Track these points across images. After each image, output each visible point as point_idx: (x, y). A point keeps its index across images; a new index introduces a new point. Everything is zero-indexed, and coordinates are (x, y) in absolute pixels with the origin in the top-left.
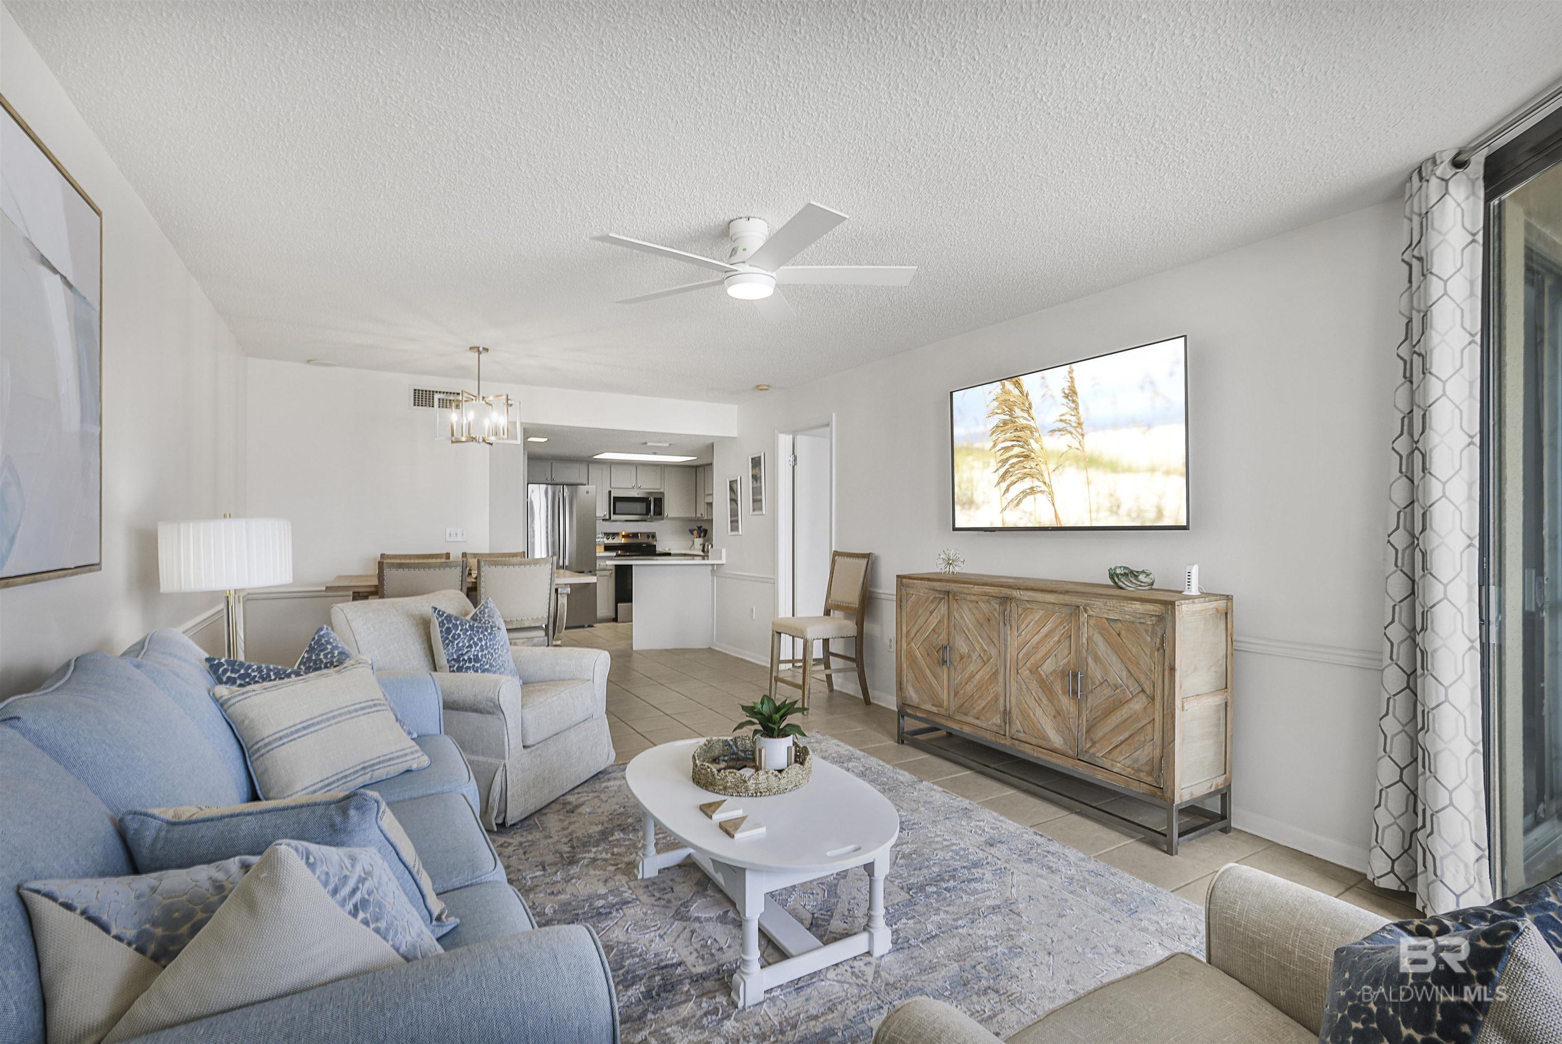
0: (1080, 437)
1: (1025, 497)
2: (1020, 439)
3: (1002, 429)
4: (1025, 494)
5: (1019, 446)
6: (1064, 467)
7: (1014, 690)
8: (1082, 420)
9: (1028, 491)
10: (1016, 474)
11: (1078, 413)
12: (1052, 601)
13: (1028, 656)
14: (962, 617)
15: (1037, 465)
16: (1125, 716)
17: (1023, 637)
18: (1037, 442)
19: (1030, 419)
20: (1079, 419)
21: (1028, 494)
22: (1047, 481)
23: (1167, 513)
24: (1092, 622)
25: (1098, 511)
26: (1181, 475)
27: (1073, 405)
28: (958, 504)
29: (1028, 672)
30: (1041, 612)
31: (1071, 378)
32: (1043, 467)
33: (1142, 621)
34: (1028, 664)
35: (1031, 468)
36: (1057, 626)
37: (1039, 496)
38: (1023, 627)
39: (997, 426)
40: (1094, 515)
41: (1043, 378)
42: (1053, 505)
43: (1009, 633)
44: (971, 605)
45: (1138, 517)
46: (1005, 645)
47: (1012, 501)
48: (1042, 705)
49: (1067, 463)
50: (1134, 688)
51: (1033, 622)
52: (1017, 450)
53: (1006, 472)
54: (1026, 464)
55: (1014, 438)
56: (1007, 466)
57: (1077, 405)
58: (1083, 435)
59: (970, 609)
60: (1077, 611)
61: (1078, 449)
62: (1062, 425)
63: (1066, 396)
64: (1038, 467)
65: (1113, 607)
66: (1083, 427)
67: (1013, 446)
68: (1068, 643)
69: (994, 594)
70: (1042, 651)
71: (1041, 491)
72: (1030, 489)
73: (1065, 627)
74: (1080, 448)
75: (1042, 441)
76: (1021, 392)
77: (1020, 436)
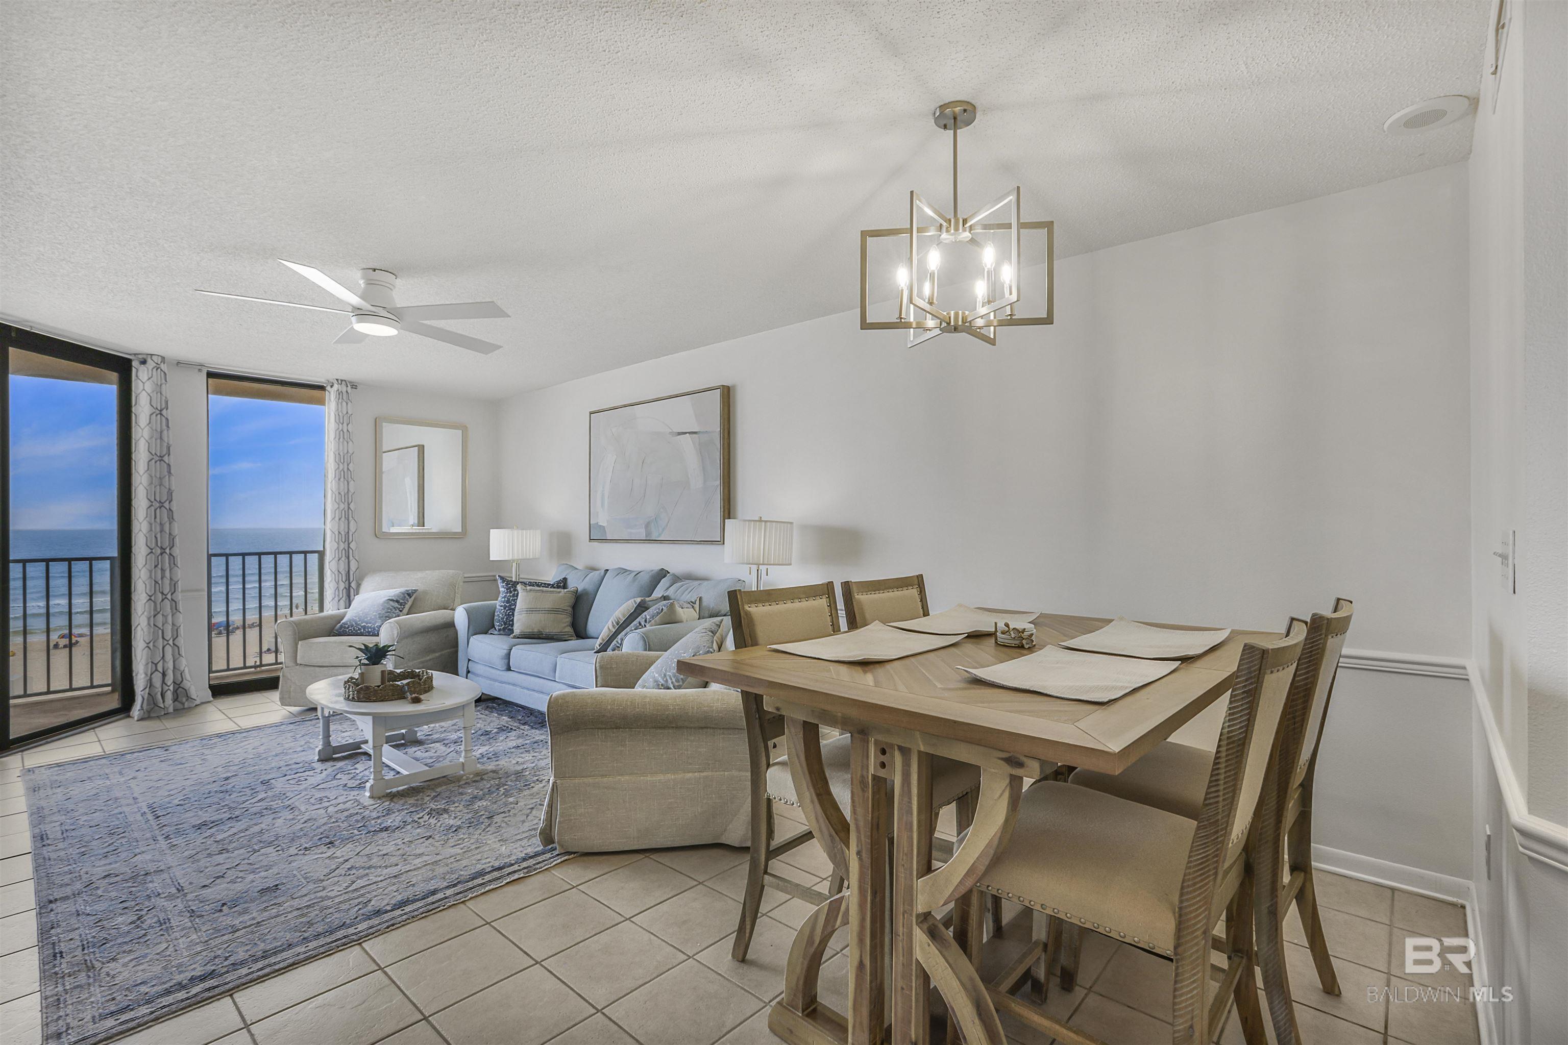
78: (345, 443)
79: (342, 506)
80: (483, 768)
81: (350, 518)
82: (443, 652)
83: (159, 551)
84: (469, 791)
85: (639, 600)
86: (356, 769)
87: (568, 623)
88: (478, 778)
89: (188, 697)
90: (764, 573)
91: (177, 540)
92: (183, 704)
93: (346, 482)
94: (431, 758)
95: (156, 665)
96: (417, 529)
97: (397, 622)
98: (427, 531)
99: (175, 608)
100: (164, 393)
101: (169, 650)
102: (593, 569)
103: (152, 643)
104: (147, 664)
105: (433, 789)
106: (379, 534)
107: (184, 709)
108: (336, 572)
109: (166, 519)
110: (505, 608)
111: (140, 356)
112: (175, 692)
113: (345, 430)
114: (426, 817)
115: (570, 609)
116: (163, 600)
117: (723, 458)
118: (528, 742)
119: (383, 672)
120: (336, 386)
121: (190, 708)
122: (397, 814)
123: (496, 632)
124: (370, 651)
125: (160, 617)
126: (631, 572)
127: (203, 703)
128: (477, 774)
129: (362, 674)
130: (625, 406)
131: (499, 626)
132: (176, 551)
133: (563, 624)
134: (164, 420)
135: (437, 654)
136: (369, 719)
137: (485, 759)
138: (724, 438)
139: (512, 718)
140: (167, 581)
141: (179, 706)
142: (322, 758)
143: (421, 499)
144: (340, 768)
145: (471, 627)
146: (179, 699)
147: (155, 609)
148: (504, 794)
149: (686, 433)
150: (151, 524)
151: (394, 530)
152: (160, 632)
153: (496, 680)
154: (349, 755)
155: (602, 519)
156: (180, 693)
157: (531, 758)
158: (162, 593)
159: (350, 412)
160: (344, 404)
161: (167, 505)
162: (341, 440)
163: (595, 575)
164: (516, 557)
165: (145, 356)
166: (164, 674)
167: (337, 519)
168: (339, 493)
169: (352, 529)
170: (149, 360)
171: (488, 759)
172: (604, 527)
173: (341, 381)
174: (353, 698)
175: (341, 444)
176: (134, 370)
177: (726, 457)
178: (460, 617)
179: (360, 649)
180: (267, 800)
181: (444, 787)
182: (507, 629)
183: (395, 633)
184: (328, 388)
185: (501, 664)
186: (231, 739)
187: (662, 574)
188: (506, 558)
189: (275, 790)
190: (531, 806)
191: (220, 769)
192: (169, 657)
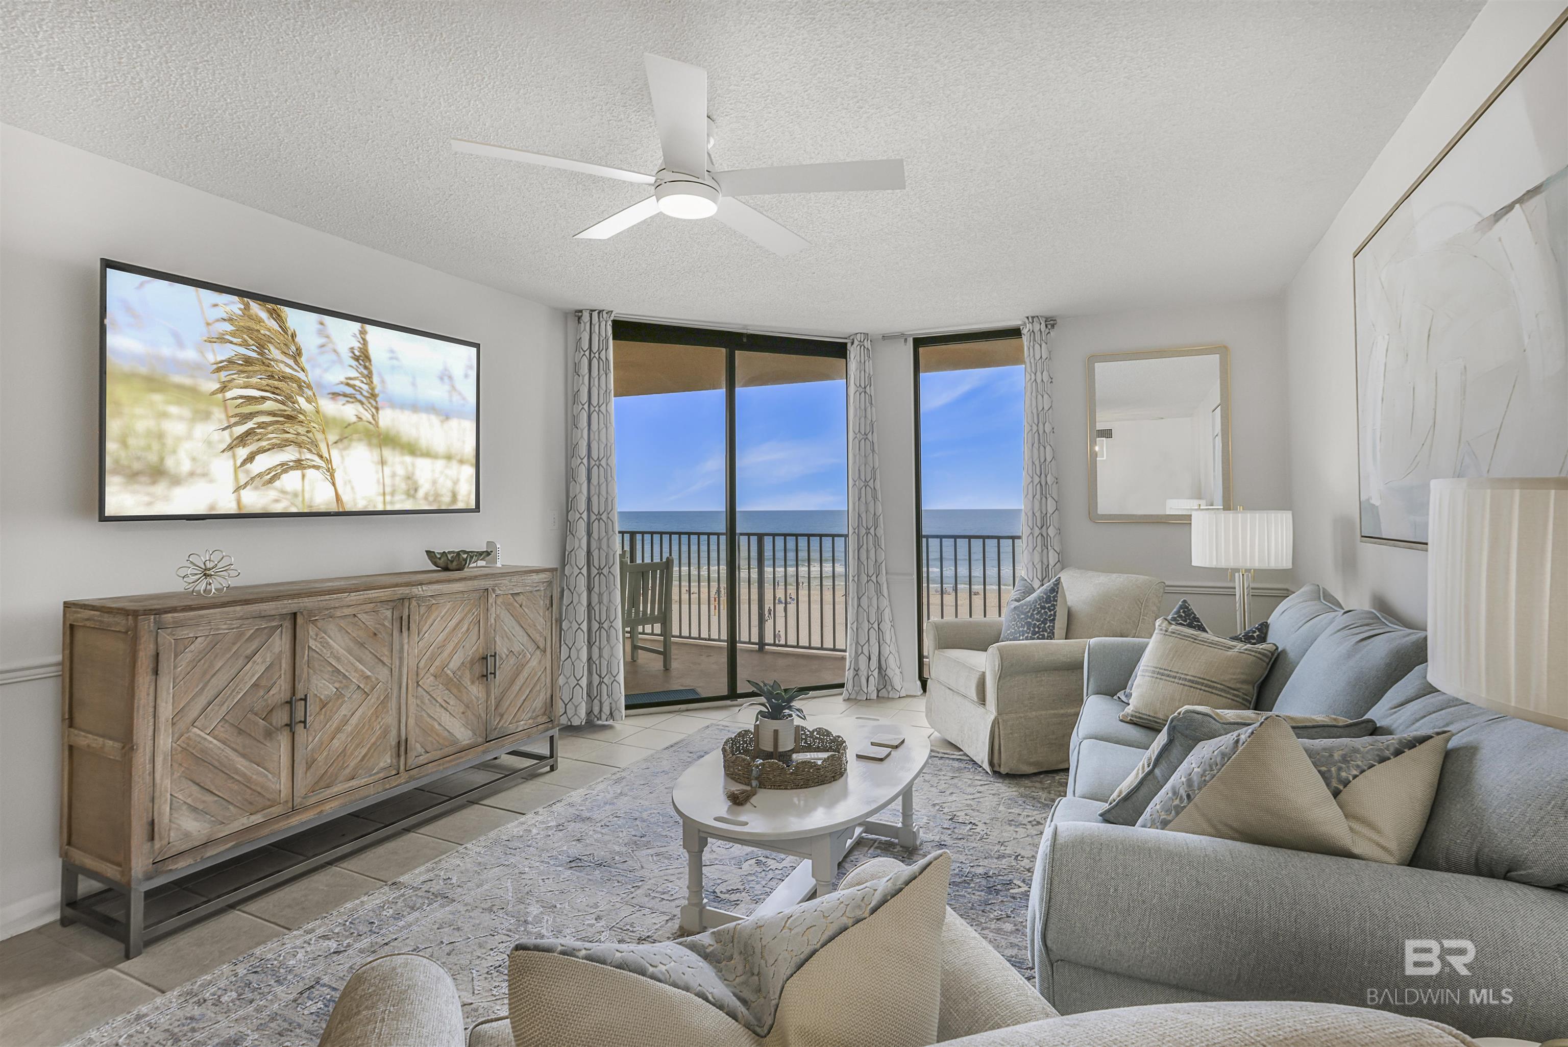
0: (374, 411)
1: (285, 471)
2: (277, 391)
3: (241, 368)
4: (285, 468)
5: (276, 400)
6: (351, 440)
7: (412, 709)
8: (377, 391)
9: (291, 464)
10: (269, 439)
11: (372, 382)
12: (461, 589)
13: (432, 659)
14: (325, 645)
15: (308, 432)
16: (527, 675)
17: (425, 639)
18: (309, 400)
19: (299, 369)
20: (373, 389)
21: (292, 468)
22: (326, 455)
23: (460, 497)
24: (499, 601)
25: (393, 494)
26: (472, 465)
27: (365, 372)
28: (116, 472)
29: (432, 678)
30: (449, 605)
31: (364, 339)
32: (319, 436)
33: (537, 588)
34: (432, 670)
35: (298, 434)
36: (466, 615)
37: (310, 472)
38: (425, 629)
39: (230, 362)
40: (388, 498)
41: (322, 324)
42: (334, 484)
43: (406, 641)
44: (343, 623)
45: (435, 500)
46: (401, 659)
47: (260, 475)
48: (449, 708)
49: (355, 436)
50: (531, 647)
51: (439, 618)
52: (269, 405)
53: (249, 433)
54: (287, 427)
55: (267, 388)
56: (250, 425)
57: (370, 372)
58: (377, 409)
59: (341, 628)
60: (486, 594)
61: (370, 423)
62: (349, 390)
63: (357, 359)
64: (310, 435)
65: (517, 582)
66: (377, 399)
67: (263, 398)
68: (476, 629)
69: (384, 599)
70: (450, 647)
71: (314, 467)
72: (295, 461)
73: (474, 614)
74: (373, 422)
75: (317, 403)
76: (281, 327)
77: (277, 388)
89: (893, 688)
91: (884, 520)
95: (862, 647)
103: (855, 624)
106: (1095, 518)
107: (888, 698)
111: (852, 338)
112: (880, 679)
116: (868, 582)
121: (893, 699)
132: (883, 533)
134: (870, 397)
140: (874, 564)
141: (884, 694)
145: (1090, 680)
146: (885, 687)
147: (859, 590)
149: (1511, 207)
150: (854, 504)
151: (1110, 510)
152: (866, 614)
155: (1374, 490)
156: (884, 681)
161: (871, 483)
165: (856, 337)
166: (869, 659)
183: (997, 663)
192: (874, 640)
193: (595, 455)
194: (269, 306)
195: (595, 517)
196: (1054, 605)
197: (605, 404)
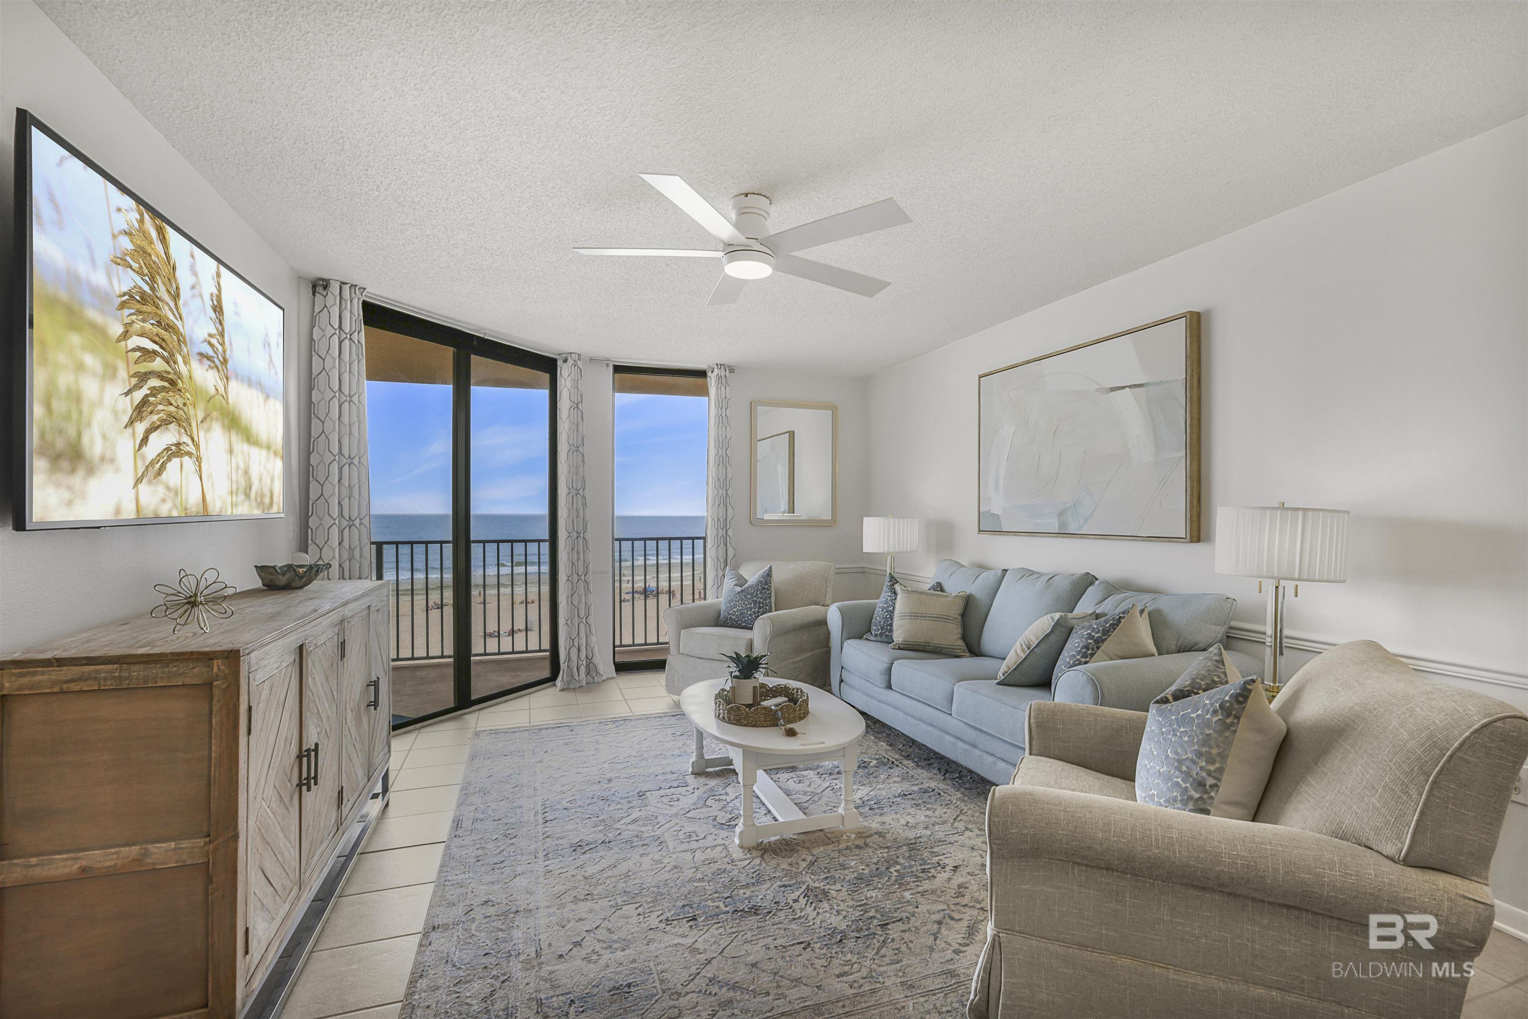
0: (226, 381)
1: (169, 458)
2: (164, 344)
3: (136, 306)
4: (169, 453)
5: (164, 358)
6: (212, 419)
8: (228, 355)
9: (173, 448)
10: (158, 412)
11: (225, 341)
14: (314, 681)
15: (184, 404)
18: (185, 361)
19: (177, 313)
20: (228, 350)
21: (174, 454)
22: (196, 437)
25: (237, 495)
27: (219, 326)
29: (351, 713)
31: (218, 283)
32: (191, 410)
34: (351, 704)
37: (186, 461)
39: (131, 295)
40: (234, 499)
41: (192, 256)
42: (201, 478)
44: (320, 654)
45: (261, 505)
47: (151, 463)
49: (214, 415)
53: (144, 401)
54: (172, 397)
55: (156, 338)
56: (146, 389)
57: (223, 329)
58: (228, 379)
59: (320, 660)
61: (223, 397)
62: (210, 352)
63: (214, 309)
64: (185, 409)
66: (228, 367)
67: (153, 352)
69: (335, 622)
71: (188, 454)
72: (175, 445)
74: (225, 396)
75: (190, 366)
76: (165, 253)
77: (163, 340)
78: (724, 428)
79: (721, 492)
80: (866, 824)
81: (728, 505)
82: (814, 652)
83: (575, 535)
84: (853, 864)
85: (1057, 616)
86: (727, 794)
87: (959, 636)
88: (860, 842)
89: (597, 673)
90: (1290, 592)
91: (589, 525)
92: (594, 678)
93: (724, 468)
94: (805, 793)
95: (573, 640)
96: (788, 516)
97: (769, 618)
98: (797, 518)
99: (587, 589)
100: (580, 388)
101: (582, 626)
102: (982, 567)
103: (569, 621)
104: (566, 639)
105: (808, 849)
106: (754, 522)
107: (594, 683)
108: (716, 560)
109: (581, 506)
110: (883, 610)
111: (563, 356)
112: (587, 666)
113: (724, 416)
114: (803, 901)
115: (960, 618)
116: (578, 581)
117: (1191, 418)
118: (915, 788)
119: (755, 688)
120: (716, 371)
121: (598, 682)
122: (768, 885)
123: (872, 638)
124: (741, 662)
125: (576, 595)
126: (1040, 575)
127: (608, 679)
128: (860, 834)
129: (733, 688)
130: (1028, 362)
131: (875, 630)
132: (588, 535)
133: (951, 636)
134: (579, 412)
135: (809, 654)
136: (740, 751)
137: (867, 808)
138: (1191, 389)
139: (891, 745)
140: (581, 563)
141: (591, 680)
142: (696, 771)
143: (791, 486)
144: (712, 790)
145: (844, 630)
146: (591, 673)
147: (572, 588)
148: (896, 881)
149: (1124, 387)
150: (569, 510)
151: (768, 517)
152: (576, 610)
153: (873, 698)
154: (722, 771)
155: (996, 505)
156: (591, 668)
157: (923, 818)
158: (578, 574)
159: (728, 397)
160: (723, 388)
161: (581, 492)
162: (720, 425)
163: (988, 578)
164: (892, 550)
165: (566, 355)
166: (579, 650)
167: (716, 505)
168: (718, 479)
169: (730, 516)
170: (569, 359)
171: (870, 809)
172: (998, 515)
173: (720, 366)
174: (724, 718)
175: (720, 429)
176: (559, 368)
177: (1196, 416)
178: (834, 616)
179: (731, 657)
180: (640, 823)
181: (822, 849)
182: (886, 637)
183: (768, 630)
184: (709, 374)
185: (880, 680)
186: (622, 727)
187: (1088, 580)
188: (881, 551)
189: (648, 808)
190: (937, 917)
191: (606, 765)
192: (582, 634)
193: (346, 452)
194: (158, 221)
195: (346, 523)
196: (770, 586)
197: (357, 395)
